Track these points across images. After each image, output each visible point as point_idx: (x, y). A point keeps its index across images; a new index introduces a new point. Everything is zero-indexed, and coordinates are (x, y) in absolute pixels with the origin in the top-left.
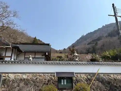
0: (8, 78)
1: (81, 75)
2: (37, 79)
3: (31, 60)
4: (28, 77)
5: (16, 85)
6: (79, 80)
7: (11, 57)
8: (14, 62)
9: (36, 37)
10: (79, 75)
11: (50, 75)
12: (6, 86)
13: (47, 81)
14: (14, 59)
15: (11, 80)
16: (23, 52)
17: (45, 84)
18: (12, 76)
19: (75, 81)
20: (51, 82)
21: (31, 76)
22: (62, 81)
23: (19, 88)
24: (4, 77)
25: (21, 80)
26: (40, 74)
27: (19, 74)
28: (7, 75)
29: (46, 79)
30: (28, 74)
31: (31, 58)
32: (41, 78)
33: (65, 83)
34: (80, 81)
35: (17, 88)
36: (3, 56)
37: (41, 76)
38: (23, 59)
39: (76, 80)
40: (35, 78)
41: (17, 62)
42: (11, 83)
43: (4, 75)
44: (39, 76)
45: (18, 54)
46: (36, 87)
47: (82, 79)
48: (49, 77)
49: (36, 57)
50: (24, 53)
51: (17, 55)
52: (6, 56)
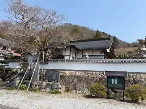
0: (65, 74)
1: (141, 75)
2: (88, 76)
3: (87, 58)
4: (80, 74)
5: (71, 80)
6: (138, 81)
7: (70, 56)
8: (73, 61)
9: (98, 30)
10: (138, 76)
11: (102, 74)
12: (64, 81)
13: (98, 79)
14: (73, 58)
15: (67, 76)
16: (80, 51)
17: (96, 82)
18: (68, 73)
19: (132, 82)
20: (103, 81)
21: (83, 73)
22: (113, 80)
23: (73, 83)
24: (62, 74)
25: (75, 76)
26: (92, 72)
27: (74, 72)
28: (64, 72)
29: (98, 77)
30: (81, 72)
31: (87, 56)
32: (93, 76)
33: (116, 83)
34: (139, 83)
35: (72, 83)
36: (64, 55)
37: (92, 74)
38: (82, 57)
39: (134, 81)
40: (87, 76)
41: (75, 60)
42: (67, 78)
43: (62, 71)
44: (90, 74)
45: (76, 52)
46: (88, 84)
47: (143, 80)
48: (100, 76)
49: (94, 54)
50: (82, 51)
51: (75, 54)
52: (66, 54)
